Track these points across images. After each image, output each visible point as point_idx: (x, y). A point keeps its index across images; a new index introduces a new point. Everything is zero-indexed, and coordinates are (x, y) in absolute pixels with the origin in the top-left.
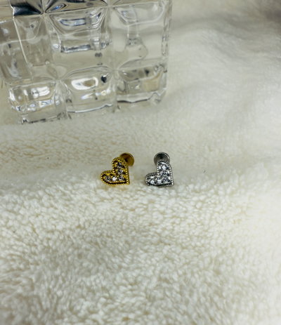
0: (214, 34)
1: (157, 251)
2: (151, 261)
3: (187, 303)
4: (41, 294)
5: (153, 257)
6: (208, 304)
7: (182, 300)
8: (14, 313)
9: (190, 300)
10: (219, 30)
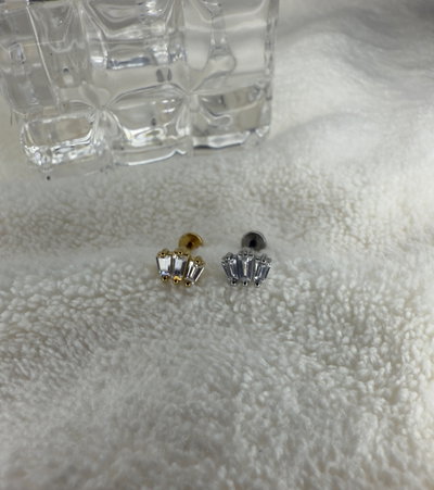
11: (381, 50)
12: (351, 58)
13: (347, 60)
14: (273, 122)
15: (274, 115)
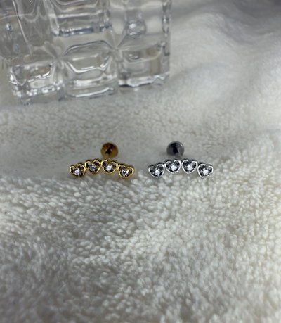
0: (220, 18)
1: (166, 228)
2: (159, 239)
3: (198, 276)
4: (35, 270)
5: (161, 234)
6: (221, 278)
7: (191, 273)
8: (7, 286)
9: (201, 273)
10: (226, 14)
11: (247, 26)
12: (226, 30)
13: (222, 31)
14: (171, 69)
15: (171, 65)
